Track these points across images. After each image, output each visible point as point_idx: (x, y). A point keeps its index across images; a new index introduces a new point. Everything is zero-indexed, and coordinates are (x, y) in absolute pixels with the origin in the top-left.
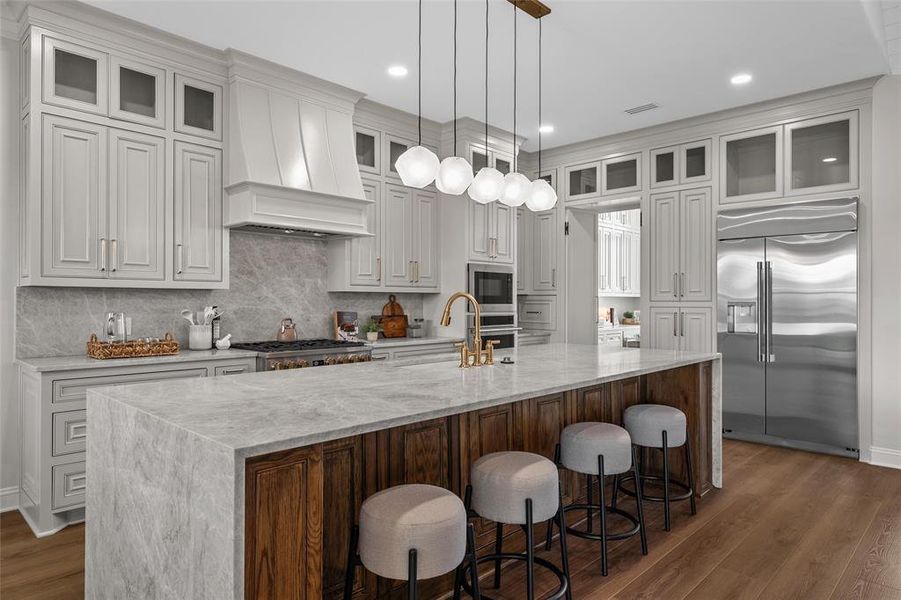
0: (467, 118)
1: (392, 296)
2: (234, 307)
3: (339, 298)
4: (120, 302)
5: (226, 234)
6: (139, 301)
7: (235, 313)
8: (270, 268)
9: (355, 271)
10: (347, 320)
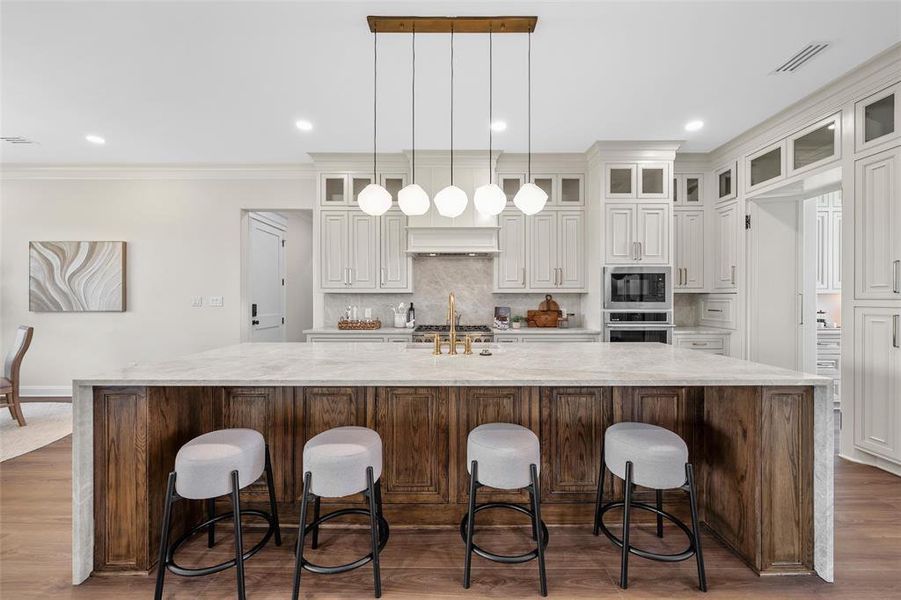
0: (598, 142)
1: (548, 295)
2: (426, 303)
3: (500, 297)
4: (366, 300)
5: (410, 260)
6: (375, 300)
7: (427, 306)
8: (449, 279)
9: (506, 277)
10: (502, 313)
